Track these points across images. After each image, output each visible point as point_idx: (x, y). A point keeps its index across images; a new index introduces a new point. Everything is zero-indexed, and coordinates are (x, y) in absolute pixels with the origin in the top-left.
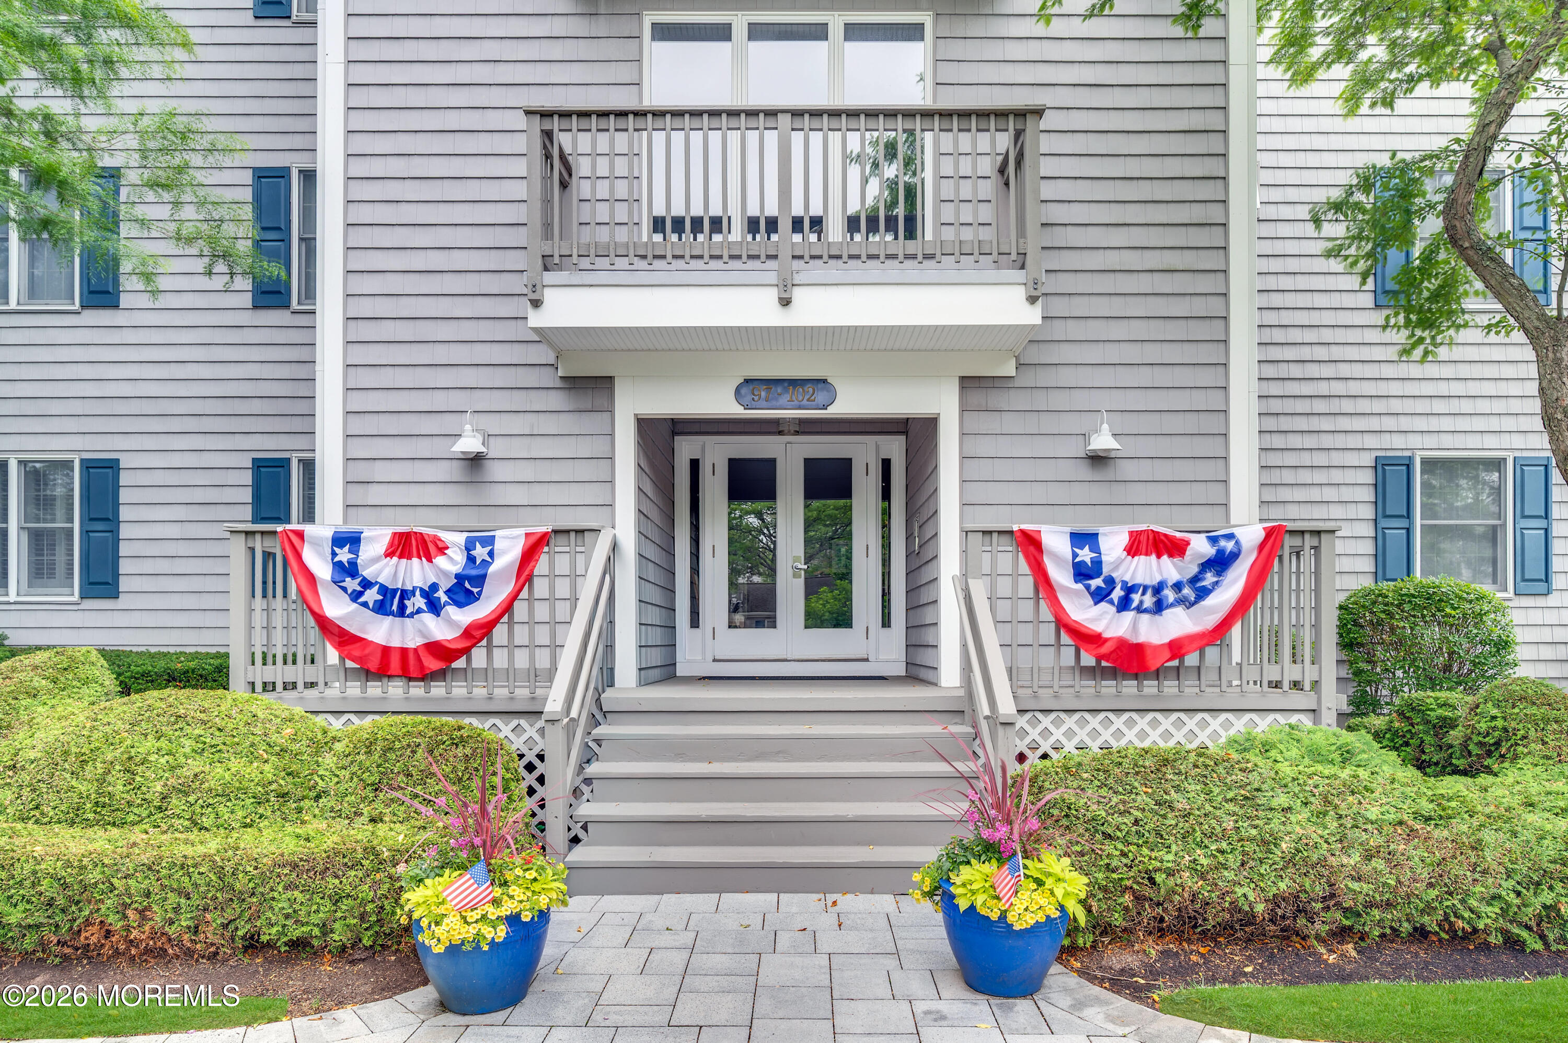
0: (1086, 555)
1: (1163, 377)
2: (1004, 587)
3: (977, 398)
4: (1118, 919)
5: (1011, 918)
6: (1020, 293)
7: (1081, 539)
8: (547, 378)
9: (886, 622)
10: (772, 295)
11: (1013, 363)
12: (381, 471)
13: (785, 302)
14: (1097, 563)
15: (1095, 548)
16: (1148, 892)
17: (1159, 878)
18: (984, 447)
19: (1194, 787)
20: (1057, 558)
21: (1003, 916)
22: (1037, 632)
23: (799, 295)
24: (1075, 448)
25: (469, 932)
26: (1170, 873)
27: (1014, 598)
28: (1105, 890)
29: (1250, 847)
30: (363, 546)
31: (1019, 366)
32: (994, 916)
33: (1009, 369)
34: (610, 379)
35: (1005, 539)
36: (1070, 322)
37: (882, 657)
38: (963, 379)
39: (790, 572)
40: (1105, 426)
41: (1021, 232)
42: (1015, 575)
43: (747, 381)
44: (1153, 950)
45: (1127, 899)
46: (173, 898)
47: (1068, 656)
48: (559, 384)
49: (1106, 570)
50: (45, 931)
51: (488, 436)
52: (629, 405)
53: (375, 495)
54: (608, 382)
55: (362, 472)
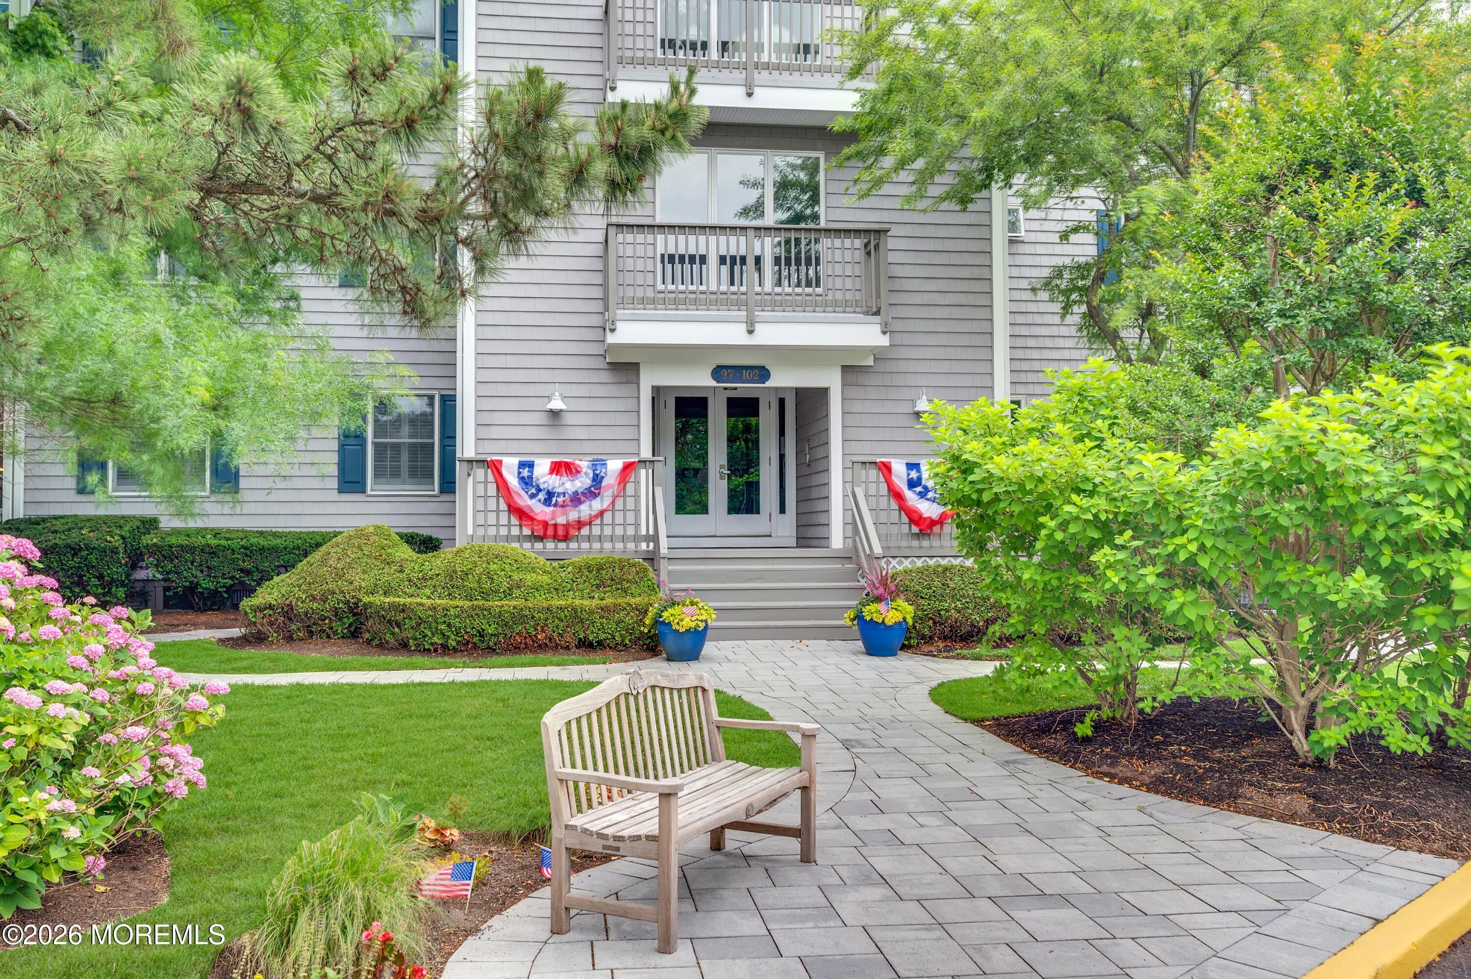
0: (914, 474)
1: (957, 367)
2: (872, 490)
3: (852, 378)
4: (927, 632)
5: (886, 620)
6: (878, 328)
7: (911, 466)
8: (600, 363)
9: (782, 510)
10: (743, 327)
11: (872, 357)
12: (498, 418)
13: (751, 332)
14: (920, 478)
15: (919, 471)
16: (938, 619)
17: (942, 613)
18: (856, 407)
19: (957, 579)
20: (899, 477)
21: (883, 621)
22: (889, 516)
23: (758, 327)
24: (906, 408)
25: (693, 625)
26: (947, 611)
27: (878, 496)
28: (921, 619)
29: (978, 600)
30: (535, 468)
31: (875, 359)
32: (880, 621)
33: (870, 362)
34: (637, 364)
35: (873, 466)
36: (904, 335)
37: (780, 534)
38: (843, 367)
39: (718, 475)
40: (924, 397)
41: (878, 296)
42: (878, 482)
43: (718, 366)
44: (941, 645)
45: (931, 623)
46: (557, 621)
47: (905, 529)
48: (606, 367)
49: (924, 482)
50: (501, 637)
51: (564, 398)
52: (648, 380)
53: (495, 432)
54: (636, 366)
55: (487, 418)
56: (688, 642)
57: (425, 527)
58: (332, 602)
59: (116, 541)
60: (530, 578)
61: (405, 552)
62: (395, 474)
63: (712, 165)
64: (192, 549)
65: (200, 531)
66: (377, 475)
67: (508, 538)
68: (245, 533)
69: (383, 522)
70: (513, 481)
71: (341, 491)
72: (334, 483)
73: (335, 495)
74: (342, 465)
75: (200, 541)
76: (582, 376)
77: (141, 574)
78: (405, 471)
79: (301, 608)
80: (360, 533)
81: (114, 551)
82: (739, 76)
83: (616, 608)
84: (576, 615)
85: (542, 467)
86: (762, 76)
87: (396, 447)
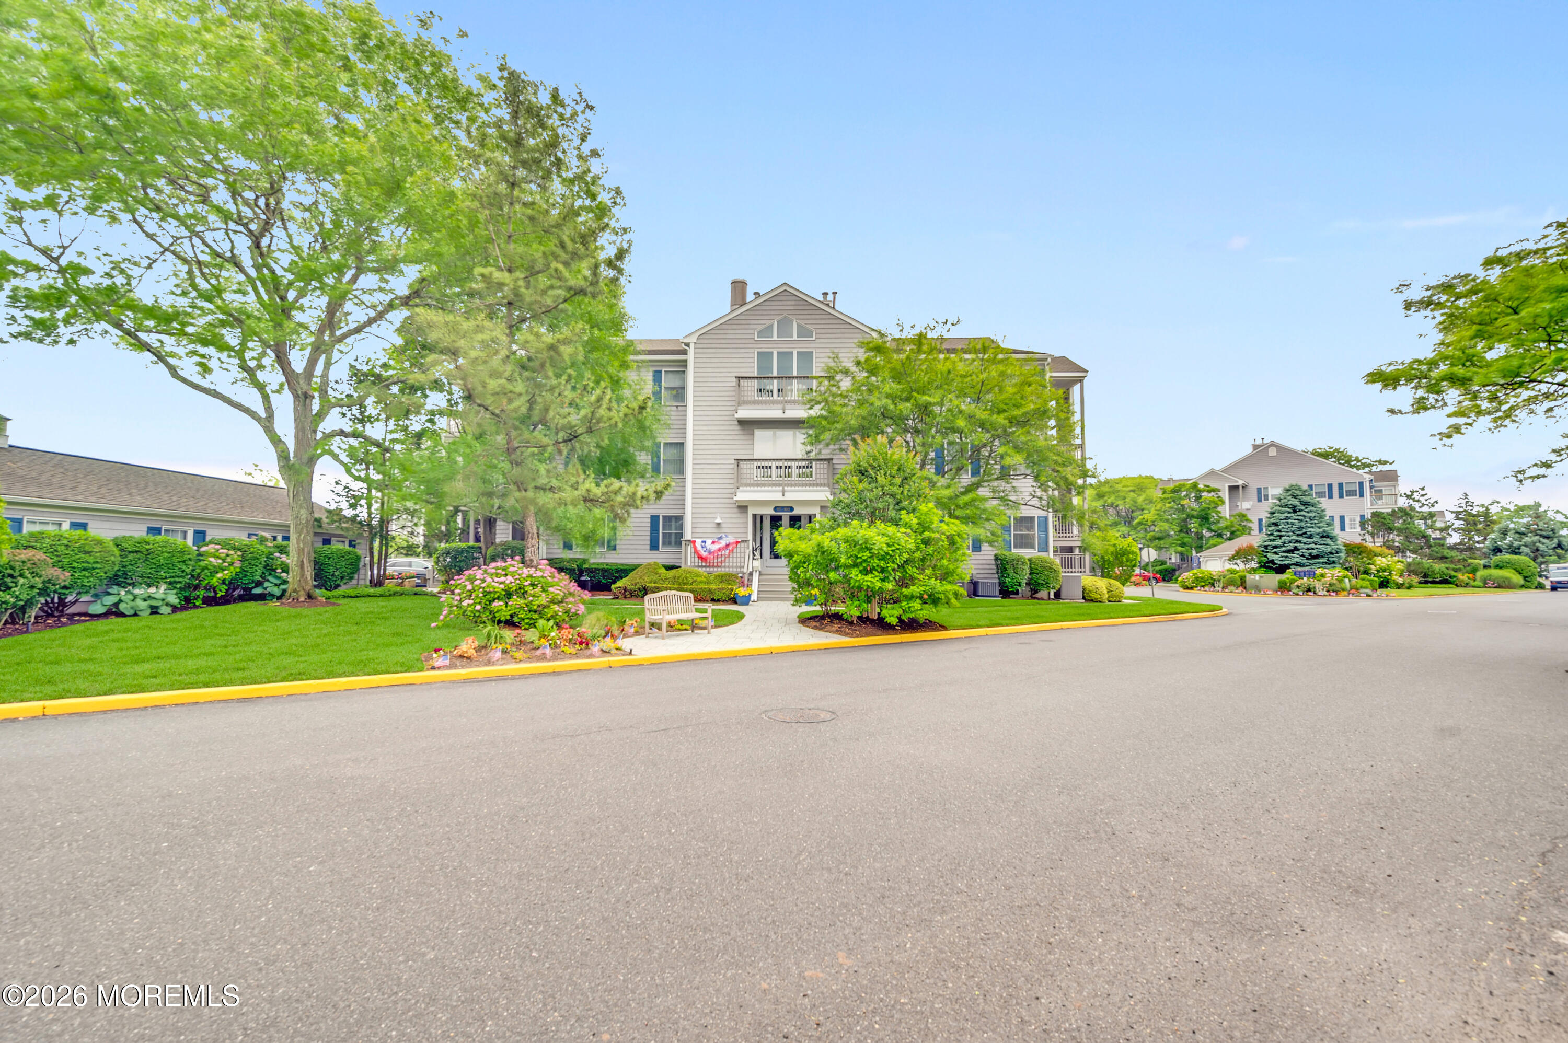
6: (829, 493)
10: (781, 494)
12: (698, 526)
13: (783, 495)
23: (790, 493)
30: (706, 543)
43: (776, 507)
46: (704, 592)
48: (736, 507)
51: (721, 518)
52: (751, 511)
53: (697, 530)
54: (747, 507)
55: (695, 525)
56: (745, 599)
57: (670, 561)
58: (638, 586)
59: (575, 566)
60: (699, 579)
61: (663, 570)
62: (670, 543)
63: (775, 434)
64: (599, 570)
65: (602, 564)
66: (664, 544)
67: (699, 567)
68: (617, 564)
69: (658, 561)
70: (699, 548)
71: (651, 549)
72: (648, 547)
73: (648, 551)
74: (651, 540)
75: (601, 567)
76: (728, 511)
77: (583, 578)
78: (673, 542)
79: (629, 588)
80: (649, 564)
81: (574, 570)
82: (780, 406)
83: (723, 589)
84: (710, 591)
85: (709, 542)
86: (788, 406)
87: (670, 534)
